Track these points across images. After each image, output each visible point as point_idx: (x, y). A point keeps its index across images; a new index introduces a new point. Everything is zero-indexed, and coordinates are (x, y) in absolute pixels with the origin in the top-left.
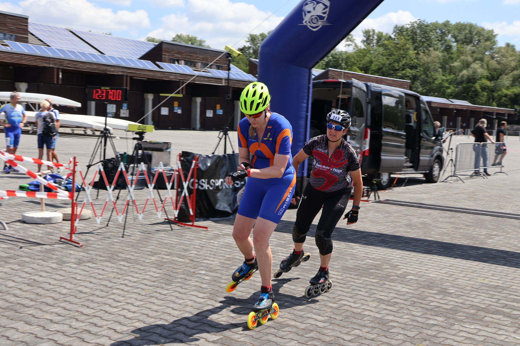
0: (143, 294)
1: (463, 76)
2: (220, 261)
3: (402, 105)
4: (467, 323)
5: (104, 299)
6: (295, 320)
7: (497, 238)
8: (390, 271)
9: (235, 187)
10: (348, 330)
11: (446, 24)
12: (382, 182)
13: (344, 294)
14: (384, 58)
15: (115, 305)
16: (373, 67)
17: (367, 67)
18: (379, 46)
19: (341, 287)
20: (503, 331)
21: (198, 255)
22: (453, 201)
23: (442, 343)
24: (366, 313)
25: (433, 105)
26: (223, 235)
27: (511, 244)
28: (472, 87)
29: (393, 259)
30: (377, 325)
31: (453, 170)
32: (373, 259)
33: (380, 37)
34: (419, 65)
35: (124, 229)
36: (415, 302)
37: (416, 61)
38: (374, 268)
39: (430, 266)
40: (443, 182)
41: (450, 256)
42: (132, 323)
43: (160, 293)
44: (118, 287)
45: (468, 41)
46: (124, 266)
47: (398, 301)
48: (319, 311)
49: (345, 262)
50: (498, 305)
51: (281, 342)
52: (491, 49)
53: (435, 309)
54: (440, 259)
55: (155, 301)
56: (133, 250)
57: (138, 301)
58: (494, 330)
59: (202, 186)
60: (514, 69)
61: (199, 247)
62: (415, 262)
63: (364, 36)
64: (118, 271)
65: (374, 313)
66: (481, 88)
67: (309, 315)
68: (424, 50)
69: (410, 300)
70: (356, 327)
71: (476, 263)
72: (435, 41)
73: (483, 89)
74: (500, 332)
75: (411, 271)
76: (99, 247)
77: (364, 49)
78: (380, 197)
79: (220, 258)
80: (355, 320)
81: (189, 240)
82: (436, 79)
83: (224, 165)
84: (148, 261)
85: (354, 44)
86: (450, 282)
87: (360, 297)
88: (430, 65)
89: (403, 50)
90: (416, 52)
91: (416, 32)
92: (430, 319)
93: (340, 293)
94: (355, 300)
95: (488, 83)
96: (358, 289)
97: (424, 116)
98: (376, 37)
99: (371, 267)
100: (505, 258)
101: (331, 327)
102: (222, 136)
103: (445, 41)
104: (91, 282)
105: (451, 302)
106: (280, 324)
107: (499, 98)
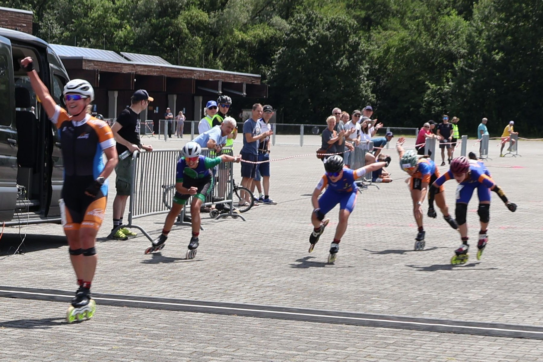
107: (229, 50)
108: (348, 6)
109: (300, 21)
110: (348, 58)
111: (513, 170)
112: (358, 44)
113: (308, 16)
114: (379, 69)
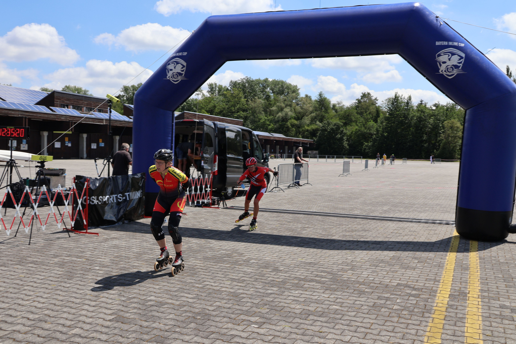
0: (50, 288)
1: (279, 117)
2: (110, 258)
3: (240, 137)
4: (293, 290)
5: (17, 295)
6: (172, 299)
7: (309, 230)
8: (238, 257)
9: (119, 202)
10: (211, 303)
11: (266, 80)
12: (228, 194)
13: (207, 277)
14: (224, 104)
15: (26, 299)
16: (217, 110)
17: (212, 110)
18: (220, 95)
19: (204, 272)
20: (316, 293)
21: (93, 255)
22: (278, 205)
23: (277, 305)
24: (223, 289)
25: (260, 137)
26: (111, 239)
27: (318, 233)
28: (285, 124)
29: (240, 249)
30: (232, 298)
31: (276, 183)
32: (226, 250)
33: (220, 89)
34: (248, 109)
35: (30, 239)
36: (257, 279)
37: (246, 106)
38: (227, 256)
39: (265, 253)
40: (269, 192)
41: (279, 244)
42: (42, 312)
43: (64, 287)
44: (28, 284)
45: (281, 92)
46: (32, 267)
47: (245, 279)
48: (189, 291)
49: (205, 254)
50: (312, 275)
51: (162, 316)
52: (297, 98)
53: (271, 283)
54: (272, 246)
55: (61, 293)
56: (38, 254)
57: (46, 294)
58: (310, 293)
59: (93, 202)
60: (311, 112)
61: (93, 249)
62: (255, 250)
63: (209, 88)
64: (27, 272)
65: (229, 289)
66: (291, 126)
67: (182, 294)
68: (251, 99)
69: (254, 277)
70: (217, 300)
71: (296, 248)
72: (259, 92)
73: (293, 125)
74: (314, 294)
75: (253, 257)
76: (9, 253)
77: (209, 97)
78: (227, 205)
79: (110, 256)
80: (215, 295)
81: (84, 244)
82: (261, 119)
83: (109, 185)
84: (51, 262)
85: (202, 94)
86: (280, 262)
87: (218, 278)
88: (256, 109)
89: (237, 98)
90: (246, 99)
91: (245, 85)
92: (268, 289)
93: (203, 276)
94: (215, 280)
95: (296, 122)
96: (216, 272)
97: (255, 146)
98: (217, 89)
99: (224, 256)
100: (314, 243)
101: (199, 302)
102: (106, 163)
103: (266, 92)
104: (4, 282)
105: (282, 276)
106: (160, 302)
107: (303, 132)
108: (340, 119)
109: (325, 124)
110: (340, 135)
111: (391, 169)
112: (343, 131)
113: (328, 122)
114: (350, 138)
